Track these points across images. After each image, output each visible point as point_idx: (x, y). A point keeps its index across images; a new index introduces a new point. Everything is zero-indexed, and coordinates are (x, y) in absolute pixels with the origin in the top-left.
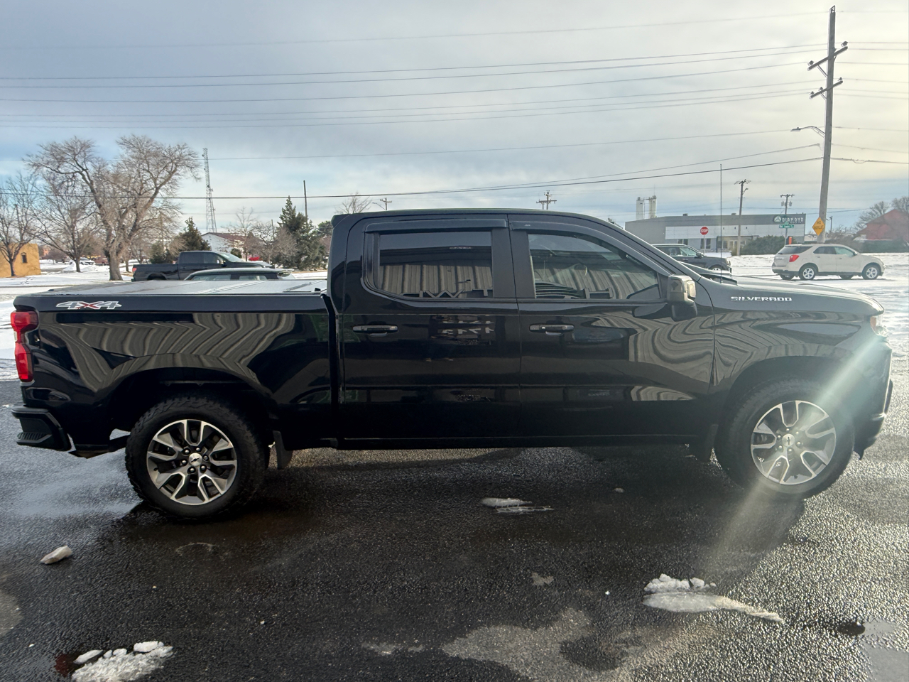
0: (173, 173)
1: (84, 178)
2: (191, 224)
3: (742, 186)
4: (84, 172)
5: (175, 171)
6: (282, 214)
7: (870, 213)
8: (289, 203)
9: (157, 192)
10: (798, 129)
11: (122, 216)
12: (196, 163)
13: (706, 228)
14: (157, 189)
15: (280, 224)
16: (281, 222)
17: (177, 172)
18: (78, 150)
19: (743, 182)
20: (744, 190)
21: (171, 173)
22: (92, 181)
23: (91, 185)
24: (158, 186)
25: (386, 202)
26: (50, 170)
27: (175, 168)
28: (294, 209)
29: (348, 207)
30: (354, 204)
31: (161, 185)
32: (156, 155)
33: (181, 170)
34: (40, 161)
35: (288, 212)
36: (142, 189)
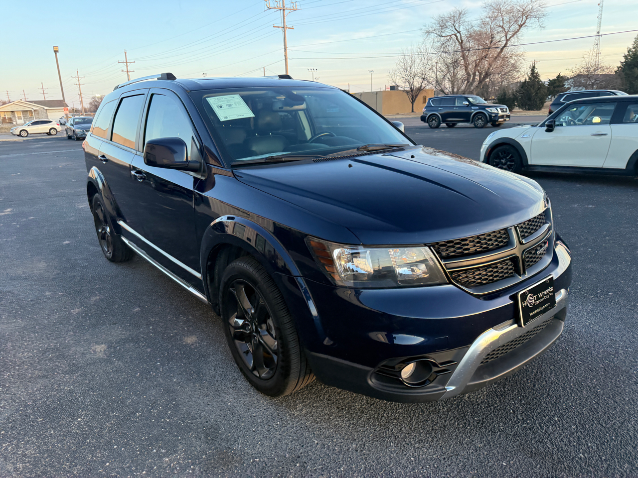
0: (522, 25)
1: (457, 39)
2: (533, 68)
4: (458, 35)
5: (524, 24)
9: (506, 43)
12: (545, 13)
14: (507, 40)
17: (525, 24)
18: (457, 17)
21: (521, 26)
22: (462, 41)
23: (461, 43)
24: (508, 38)
26: (436, 35)
27: (525, 21)
31: (511, 37)
32: (511, 11)
33: (529, 22)
34: (431, 29)
35: (634, 50)
36: (491, 42)
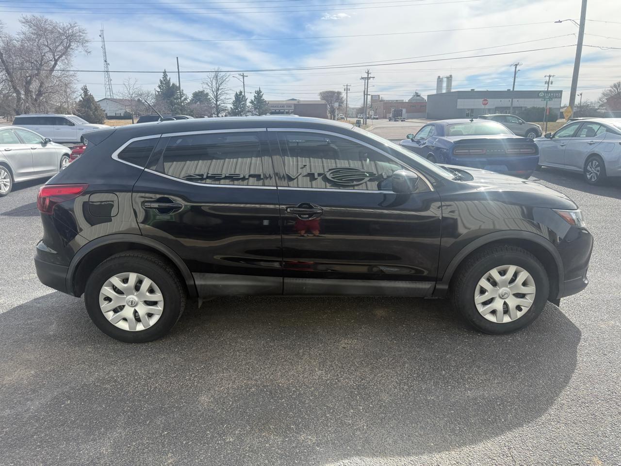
0: (68, 48)
2: (85, 90)
3: (516, 68)
5: (69, 46)
6: (160, 84)
7: (610, 91)
8: (165, 75)
9: (56, 64)
10: (560, 22)
11: (29, 83)
12: (87, 39)
13: (487, 100)
14: (56, 61)
15: (158, 92)
16: (159, 90)
17: (71, 47)
19: (516, 65)
20: (517, 69)
21: (67, 48)
24: (56, 58)
25: (243, 76)
27: (70, 44)
28: (170, 80)
29: (212, 79)
30: (217, 77)
31: (59, 58)
32: (52, 32)
33: (74, 45)
35: (164, 82)
36: (42, 60)
